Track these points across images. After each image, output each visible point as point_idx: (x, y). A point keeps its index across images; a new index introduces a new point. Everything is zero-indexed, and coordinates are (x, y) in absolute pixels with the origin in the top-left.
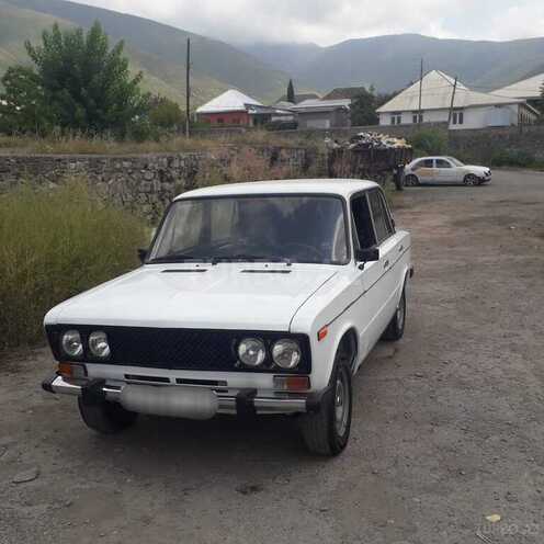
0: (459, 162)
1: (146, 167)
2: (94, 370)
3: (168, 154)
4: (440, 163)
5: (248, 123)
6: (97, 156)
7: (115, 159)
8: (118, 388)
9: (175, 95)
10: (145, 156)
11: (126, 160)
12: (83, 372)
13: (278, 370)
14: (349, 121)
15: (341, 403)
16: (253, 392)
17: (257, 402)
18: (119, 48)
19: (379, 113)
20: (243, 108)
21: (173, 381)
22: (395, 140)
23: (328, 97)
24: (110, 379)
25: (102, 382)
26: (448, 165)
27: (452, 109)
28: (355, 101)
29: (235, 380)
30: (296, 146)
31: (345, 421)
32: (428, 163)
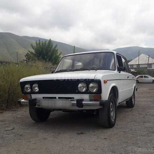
0: (151, 77)
2: (34, 96)
4: (145, 77)
12: (30, 97)
13: (90, 93)
15: (112, 110)
16: (82, 100)
18: (56, 47)
21: (57, 98)
22: (132, 70)
26: (148, 77)
27: (148, 64)
29: (77, 97)
31: (114, 117)
32: (142, 77)
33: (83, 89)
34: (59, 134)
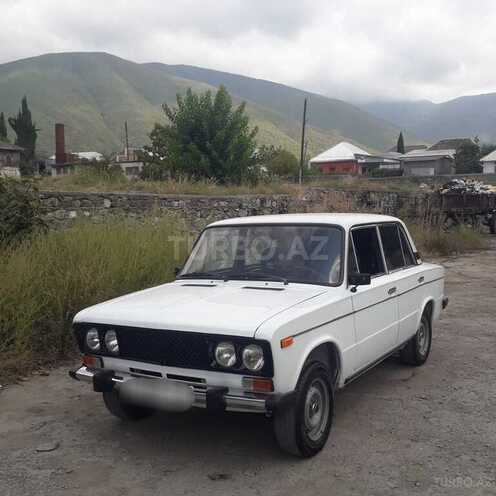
1: (240, 207)
2: (110, 363)
3: (263, 196)
5: (357, 172)
6: (199, 196)
7: (213, 199)
8: (122, 379)
9: (293, 147)
10: (240, 197)
11: (223, 200)
12: (100, 363)
13: (246, 372)
14: (453, 169)
16: (225, 390)
17: (228, 399)
18: (241, 110)
19: (482, 163)
20: (354, 158)
21: (164, 376)
22: (490, 187)
23: (435, 148)
24: (118, 372)
25: (112, 373)
28: (460, 151)
29: (213, 379)
30: (388, 190)
33: (228, 358)
34: (166, 473)
